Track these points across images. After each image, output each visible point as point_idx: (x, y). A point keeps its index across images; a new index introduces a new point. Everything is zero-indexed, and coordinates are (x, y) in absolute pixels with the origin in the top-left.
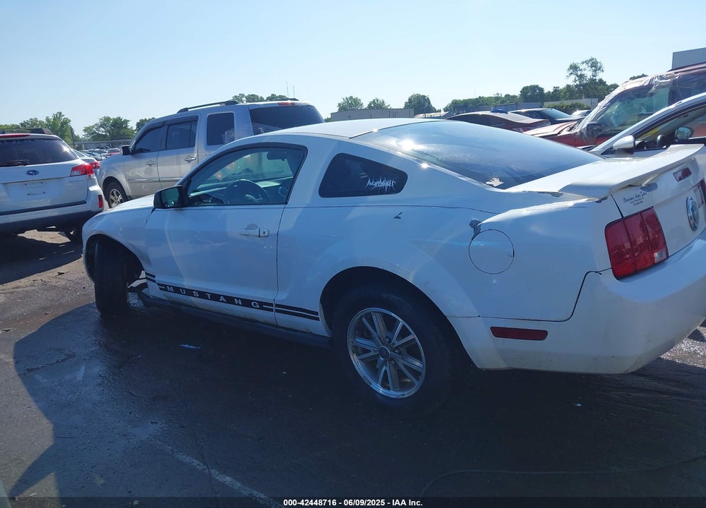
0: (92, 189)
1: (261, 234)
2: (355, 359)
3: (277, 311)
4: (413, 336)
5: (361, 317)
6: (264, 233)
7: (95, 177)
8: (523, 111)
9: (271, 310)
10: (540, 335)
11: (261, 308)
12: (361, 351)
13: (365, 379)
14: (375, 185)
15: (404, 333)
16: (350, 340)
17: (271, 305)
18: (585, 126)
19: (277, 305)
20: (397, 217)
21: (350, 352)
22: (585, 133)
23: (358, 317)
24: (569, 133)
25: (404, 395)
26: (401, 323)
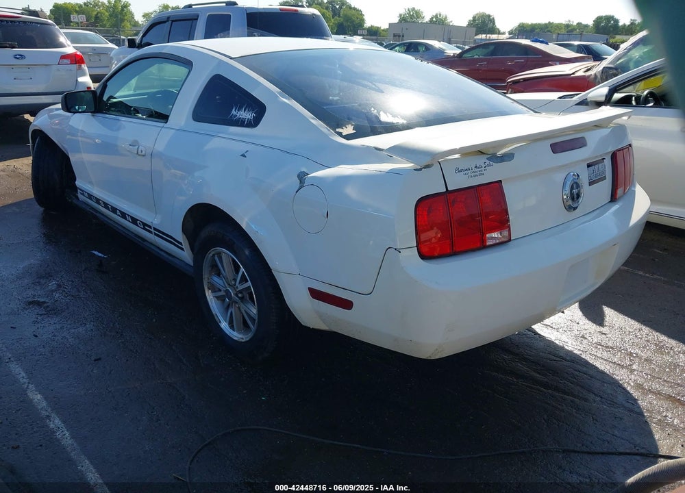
0: (81, 79)
1: (140, 153)
2: (209, 295)
3: (155, 234)
4: (249, 284)
5: (214, 255)
6: (142, 151)
7: (86, 68)
8: (576, 43)
9: (151, 232)
10: (347, 305)
11: (144, 229)
12: (214, 289)
13: (216, 317)
14: (238, 115)
15: (244, 280)
16: (205, 277)
17: (150, 227)
18: (601, 68)
19: (155, 229)
20: (243, 155)
21: (206, 288)
22: (599, 77)
23: (211, 255)
24: (584, 74)
25: (243, 339)
26: (242, 269)
